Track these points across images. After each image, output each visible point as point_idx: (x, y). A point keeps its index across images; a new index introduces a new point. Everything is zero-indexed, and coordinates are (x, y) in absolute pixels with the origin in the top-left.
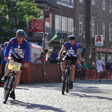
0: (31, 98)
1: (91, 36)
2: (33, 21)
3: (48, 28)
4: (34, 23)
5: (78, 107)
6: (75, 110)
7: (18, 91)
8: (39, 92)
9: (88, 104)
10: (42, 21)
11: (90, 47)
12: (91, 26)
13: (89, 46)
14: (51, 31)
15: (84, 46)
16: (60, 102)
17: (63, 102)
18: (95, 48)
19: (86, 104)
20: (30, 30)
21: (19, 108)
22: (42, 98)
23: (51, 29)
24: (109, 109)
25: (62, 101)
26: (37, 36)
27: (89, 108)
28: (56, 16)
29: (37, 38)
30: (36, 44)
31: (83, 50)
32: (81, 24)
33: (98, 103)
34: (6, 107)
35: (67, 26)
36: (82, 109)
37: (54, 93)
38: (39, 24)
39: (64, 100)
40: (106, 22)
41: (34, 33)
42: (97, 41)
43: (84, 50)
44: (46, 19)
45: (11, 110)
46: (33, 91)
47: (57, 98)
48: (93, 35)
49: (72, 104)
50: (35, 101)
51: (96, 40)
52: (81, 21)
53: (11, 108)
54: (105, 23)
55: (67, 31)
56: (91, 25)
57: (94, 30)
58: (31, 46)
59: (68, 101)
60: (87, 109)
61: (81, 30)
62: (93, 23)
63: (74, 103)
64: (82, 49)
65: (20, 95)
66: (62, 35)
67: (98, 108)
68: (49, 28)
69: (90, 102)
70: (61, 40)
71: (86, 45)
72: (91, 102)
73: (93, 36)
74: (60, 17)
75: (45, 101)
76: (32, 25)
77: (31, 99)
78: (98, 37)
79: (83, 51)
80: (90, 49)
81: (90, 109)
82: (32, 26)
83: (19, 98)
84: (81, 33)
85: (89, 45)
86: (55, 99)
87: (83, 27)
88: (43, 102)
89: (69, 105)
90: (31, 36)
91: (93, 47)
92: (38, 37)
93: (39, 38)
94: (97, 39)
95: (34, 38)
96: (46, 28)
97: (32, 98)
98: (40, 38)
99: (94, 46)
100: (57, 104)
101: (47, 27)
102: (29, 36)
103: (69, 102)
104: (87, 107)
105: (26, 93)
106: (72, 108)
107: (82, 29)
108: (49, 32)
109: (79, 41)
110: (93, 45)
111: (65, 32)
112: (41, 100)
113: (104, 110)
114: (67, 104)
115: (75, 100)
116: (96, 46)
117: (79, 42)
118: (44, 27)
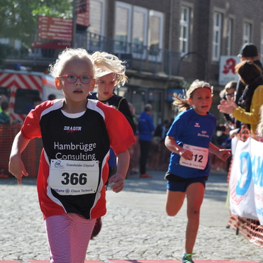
2: (44, 21)
3: (95, 35)
4: (48, 27)
10: (68, 22)
14: (102, 45)
28: (118, 4)
32: (185, 27)
36: (111, 238)
38: (60, 29)
40: (251, 21)
42: (226, 72)
44: (80, 17)
48: (216, 56)
51: (222, 69)
52: (185, 19)
54: (251, 25)
57: (219, 44)
61: (184, 42)
62: (217, 25)
67: (148, 237)
68: (97, 37)
73: (214, 59)
74: (128, 6)
76: (43, 31)
78: (228, 61)
81: (129, 239)
82: (43, 33)
84: (184, 51)
94: (225, 67)
96: (91, 36)
101: (91, 33)
104: (127, 234)
107: (186, 40)
110: (215, 83)
117: (178, 75)
118: (72, 38)
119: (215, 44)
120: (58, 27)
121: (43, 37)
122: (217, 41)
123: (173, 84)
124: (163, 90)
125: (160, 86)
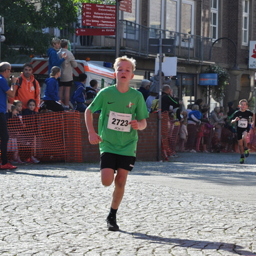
0: (73, 201)
1: (241, 43)
2: (88, 9)
3: (131, 23)
4: (92, 14)
5: (181, 223)
6: (170, 230)
7: (45, 183)
8: (96, 186)
9: (207, 216)
10: (112, 9)
11: (236, 72)
12: (241, 20)
13: (235, 68)
14: (137, 32)
15: (222, 68)
16: (140, 210)
17: (147, 211)
18: (249, 73)
19: (200, 216)
20: (82, 30)
21: (37, 226)
22: (99, 200)
23: (137, 26)
24: (252, 230)
25: (145, 209)
26: (103, 45)
27: (205, 226)
29: (103, 48)
30: (99, 65)
31: (219, 78)
32: (215, 14)
33: (231, 215)
34: (8, 222)
35: (180, 18)
36: (187, 228)
37: (132, 188)
38: (104, 16)
39: (151, 206)
41: (97, 38)
42: (255, 56)
43: (221, 78)
44: (123, 4)
45: (17, 230)
46: (82, 183)
47: (135, 199)
48: (245, 41)
49: (168, 215)
50: (81, 208)
51: (251, 53)
52: (215, 7)
53: (18, 223)
55: (178, 31)
56: (241, 17)
57: (247, 29)
58: (86, 69)
59: (160, 208)
60: (199, 228)
61: (214, 28)
62: (246, 11)
63: (174, 213)
64: (216, 75)
65: (47, 192)
66: (161, 43)
67: (226, 227)
68: (133, 25)
69: (211, 212)
70: (158, 55)
71: (226, 66)
72: (215, 211)
73: (244, 44)
75: (104, 208)
76: (88, 18)
77: (71, 202)
79: (218, 82)
80: (236, 75)
81: (207, 229)
82: (87, 20)
83: (45, 199)
84: (214, 37)
85: (235, 66)
86: (130, 204)
87: (219, 20)
88: (99, 211)
89: (159, 218)
90: (88, 45)
91: (245, 72)
92: (107, 46)
93: (107, 48)
94: (254, 52)
95: (97, 48)
96: (127, 24)
97: (76, 199)
98: (110, 48)
99: (248, 69)
100: (130, 216)
102: (84, 45)
103: (163, 210)
104: (202, 223)
105: (65, 188)
106: (166, 225)
107: (217, 26)
108: (135, 34)
109: (210, 57)
110: (245, 67)
111: (173, 34)
112: (95, 206)
113: (240, 231)
114: (155, 216)
115: (178, 206)
116: (252, 70)
117: (209, 60)
118: (116, 24)
119: (245, 30)
120: (102, 14)
121: (88, 24)
122: (245, 28)
123: (205, 68)
124: (195, 75)
125: (193, 71)
